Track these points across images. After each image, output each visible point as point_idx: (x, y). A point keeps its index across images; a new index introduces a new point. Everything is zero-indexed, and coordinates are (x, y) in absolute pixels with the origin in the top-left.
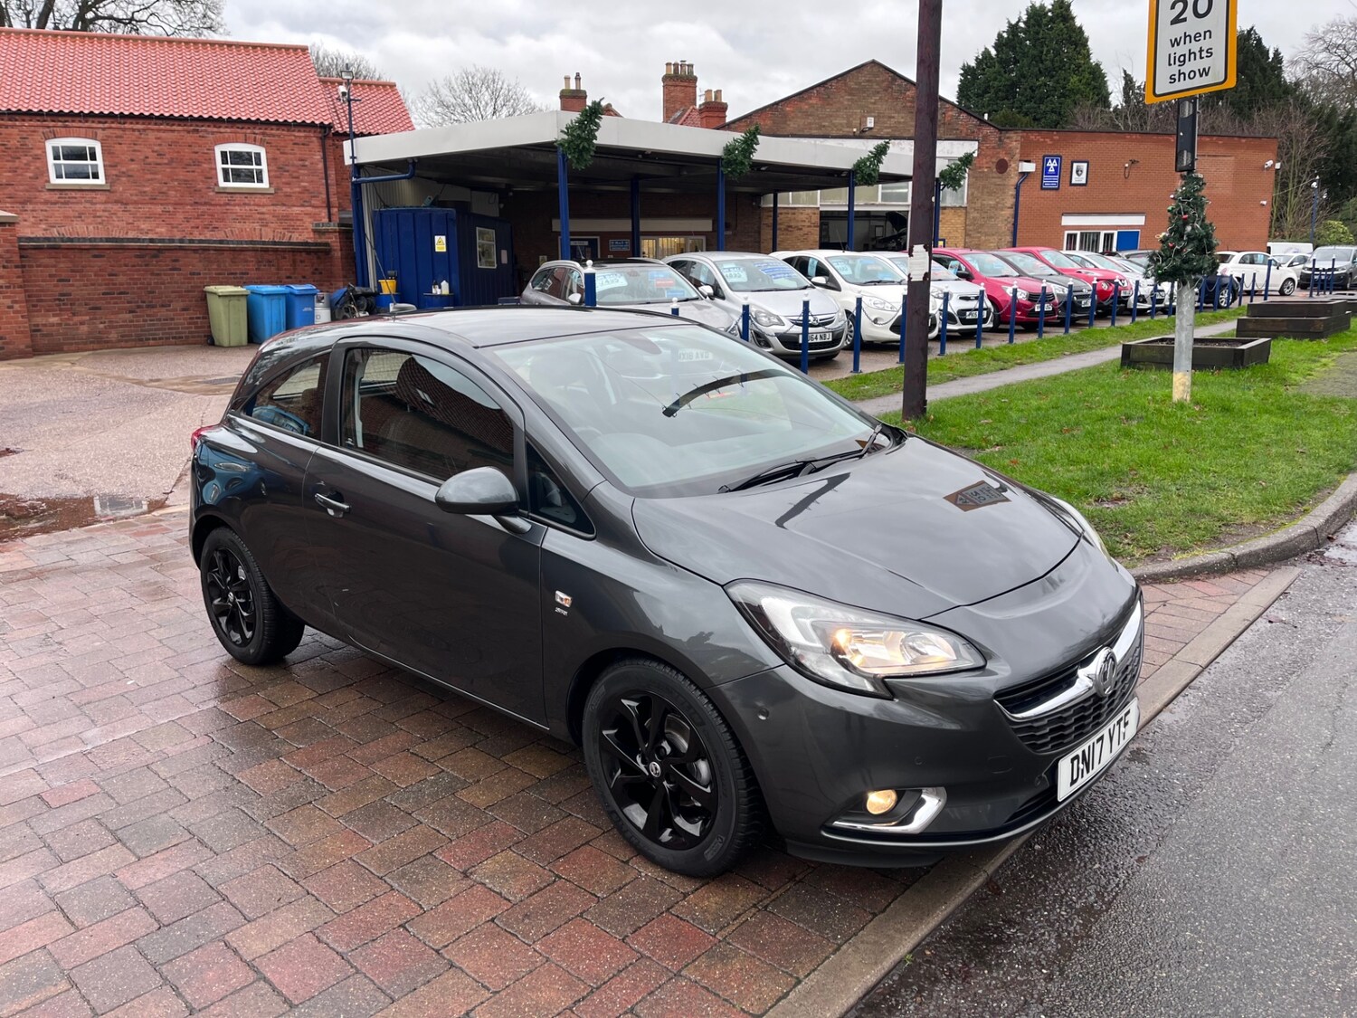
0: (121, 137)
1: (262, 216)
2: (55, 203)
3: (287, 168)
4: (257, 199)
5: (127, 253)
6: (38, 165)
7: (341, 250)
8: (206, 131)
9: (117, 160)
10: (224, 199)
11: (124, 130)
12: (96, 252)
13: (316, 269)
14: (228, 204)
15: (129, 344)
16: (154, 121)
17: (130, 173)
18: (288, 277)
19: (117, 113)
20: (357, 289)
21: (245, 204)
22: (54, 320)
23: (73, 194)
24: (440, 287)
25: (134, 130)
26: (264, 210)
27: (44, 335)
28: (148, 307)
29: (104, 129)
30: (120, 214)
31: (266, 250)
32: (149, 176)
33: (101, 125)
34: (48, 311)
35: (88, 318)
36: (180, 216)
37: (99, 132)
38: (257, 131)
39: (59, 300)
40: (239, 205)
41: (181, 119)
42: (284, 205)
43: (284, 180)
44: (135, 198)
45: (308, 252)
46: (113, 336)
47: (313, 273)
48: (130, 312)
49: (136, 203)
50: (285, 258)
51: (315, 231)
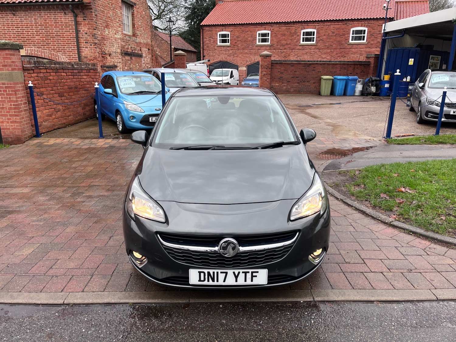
0: (323, 28)
1: (361, 52)
2: (300, 49)
3: (374, 35)
4: (361, 46)
5: (301, 65)
6: (298, 38)
7: (374, 64)
8: (349, 24)
9: (320, 35)
10: (350, 46)
11: (324, 25)
12: (292, 65)
13: (363, 71)
14: (351, 48)
15: (296, 93)
16: (333, 22)
17: (323, 39)
18: (350, 74)
19: (323, 20)
20: (373, 78)
21: (356, 48)
22: (277, 84)
23: (306, 47)
24: (406, 79)
25: (327, 25)
26: (362, 50)
27: (274, 89)
28: (303, 82)
29: (318, 25)
30: (317, 53)
31: (345, 64)
32: (328, 40)
33: (318, 24)
34: (276, 82)
35: (286, 84)
36: (335, 53)
37: (317, 26)
38: (366, 22)
39: (280, 79)
40: (354, 48)
41: (342, 20)
42: (370, 48)
43: (372, 39)
44: (323, 47)
45: (361, 65)
46: (292, 90)
47: (361, 72)
48: (298, 83)
49: (323, 49)
50: (351, 67)
51: (366, 57)
